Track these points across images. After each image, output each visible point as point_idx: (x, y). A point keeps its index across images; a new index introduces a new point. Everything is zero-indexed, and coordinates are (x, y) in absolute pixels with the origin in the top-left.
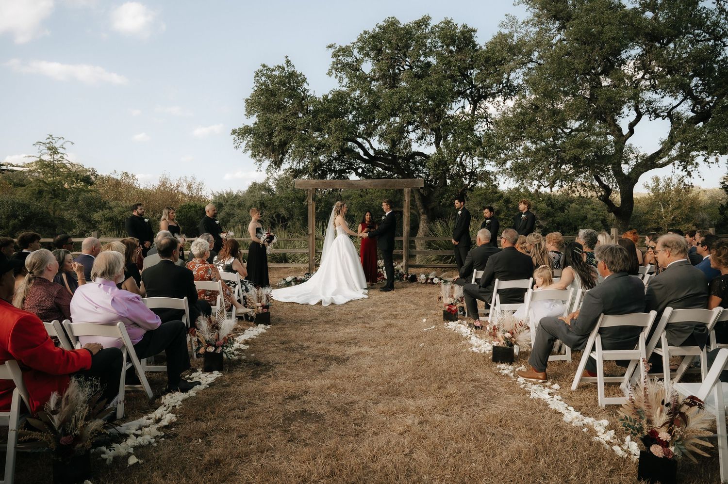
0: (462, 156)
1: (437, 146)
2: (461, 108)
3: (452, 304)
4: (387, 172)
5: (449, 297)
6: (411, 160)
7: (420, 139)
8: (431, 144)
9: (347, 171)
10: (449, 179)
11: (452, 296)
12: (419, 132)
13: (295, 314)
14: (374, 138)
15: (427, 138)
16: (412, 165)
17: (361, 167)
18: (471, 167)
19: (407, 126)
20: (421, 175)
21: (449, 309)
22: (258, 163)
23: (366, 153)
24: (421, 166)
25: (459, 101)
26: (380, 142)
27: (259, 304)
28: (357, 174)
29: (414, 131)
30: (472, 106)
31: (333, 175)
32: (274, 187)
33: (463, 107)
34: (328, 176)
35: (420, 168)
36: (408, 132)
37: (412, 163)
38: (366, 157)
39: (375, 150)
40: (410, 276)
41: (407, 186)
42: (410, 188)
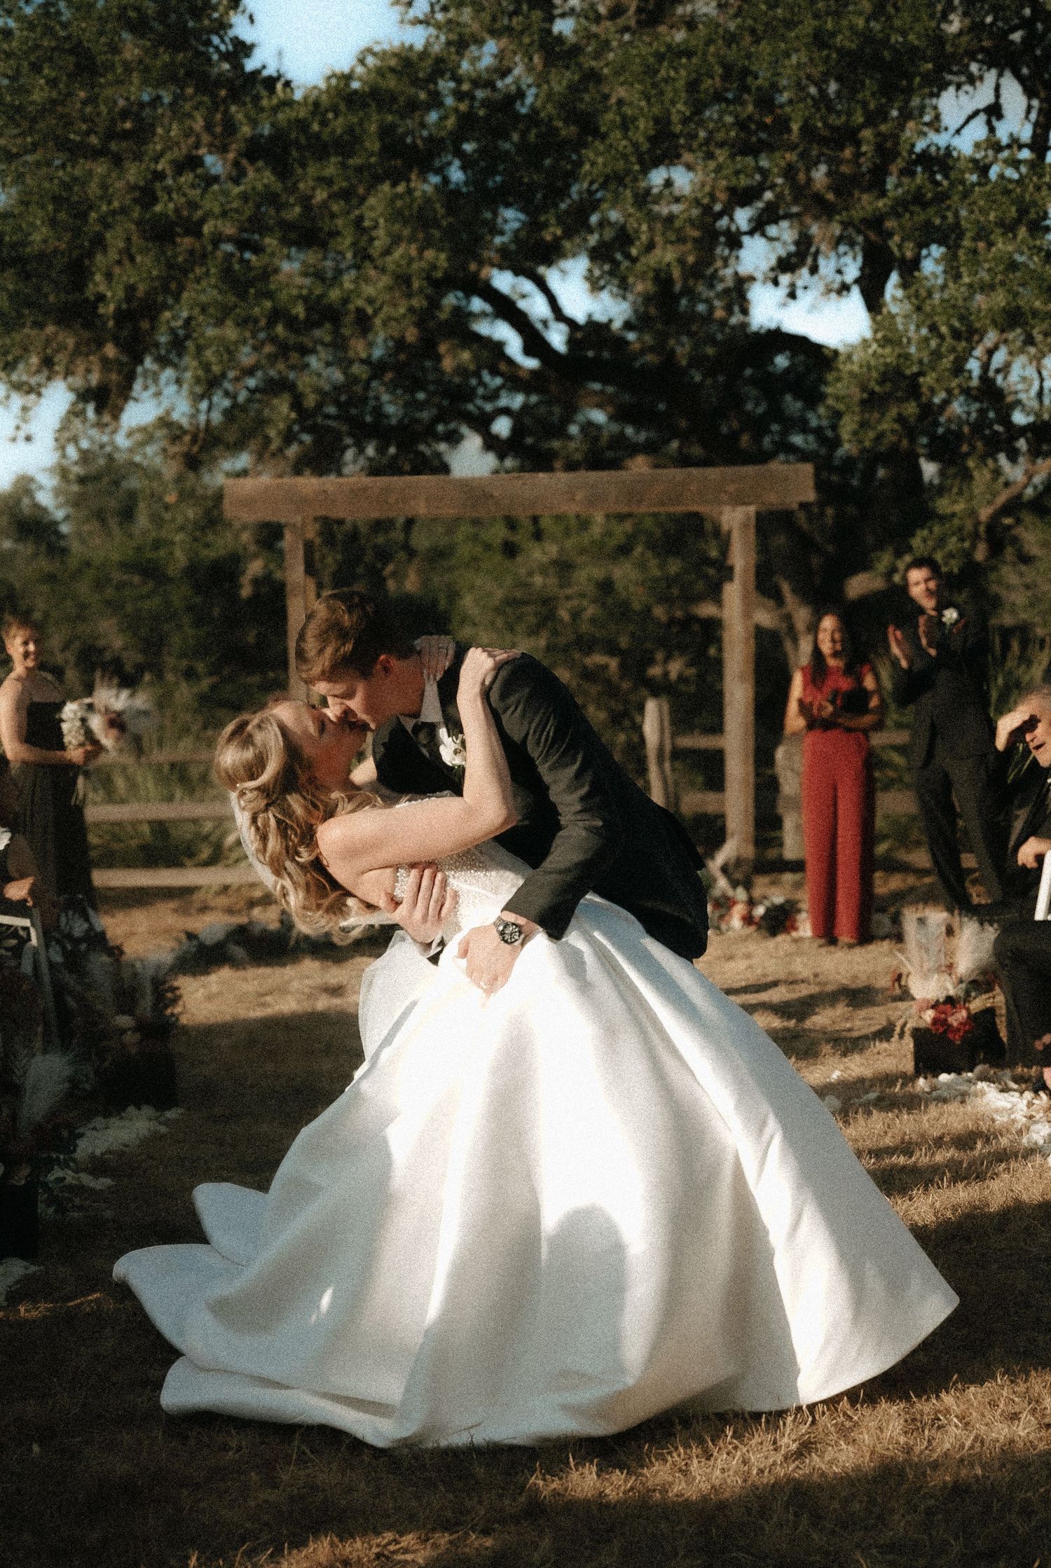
0: (991, 353)
1: (873, 302)
2: (982, 118)
3: (950, 1000)
4: (629, 431)
5: (938, 970)
6: (748, 372)
7: (786, 265)
8: (844, 288)
9: (440, 428)
10: (931, 457)
11: (950, 967)
12: (785, 232)
13: (270, 1067)
14: (567, 264)
15: (822, 262)
16: (754, 392)
17: (506, 411)
18: (1035, 404)
19: (728, 211)
20: (797, 440)
21: (935, 1021)
22: (17, 400)
23: (534, 342)
24: (797, 397)
25: (972, 80)
26: (595, 285)
27: (124, 1021)
28: (491, 443)
29: (758, 227)
30: (1035, 103)
31: (370, 451)
32: (59, 514)
33: (994, 111)
34: (349, 454)
35: (793, 405)
36: (735, 242)
37: (753, 381)
38: (531, 363)
39: (571, 323)
40: (760, 911)
41: (738, 500)
42: (752, 509)
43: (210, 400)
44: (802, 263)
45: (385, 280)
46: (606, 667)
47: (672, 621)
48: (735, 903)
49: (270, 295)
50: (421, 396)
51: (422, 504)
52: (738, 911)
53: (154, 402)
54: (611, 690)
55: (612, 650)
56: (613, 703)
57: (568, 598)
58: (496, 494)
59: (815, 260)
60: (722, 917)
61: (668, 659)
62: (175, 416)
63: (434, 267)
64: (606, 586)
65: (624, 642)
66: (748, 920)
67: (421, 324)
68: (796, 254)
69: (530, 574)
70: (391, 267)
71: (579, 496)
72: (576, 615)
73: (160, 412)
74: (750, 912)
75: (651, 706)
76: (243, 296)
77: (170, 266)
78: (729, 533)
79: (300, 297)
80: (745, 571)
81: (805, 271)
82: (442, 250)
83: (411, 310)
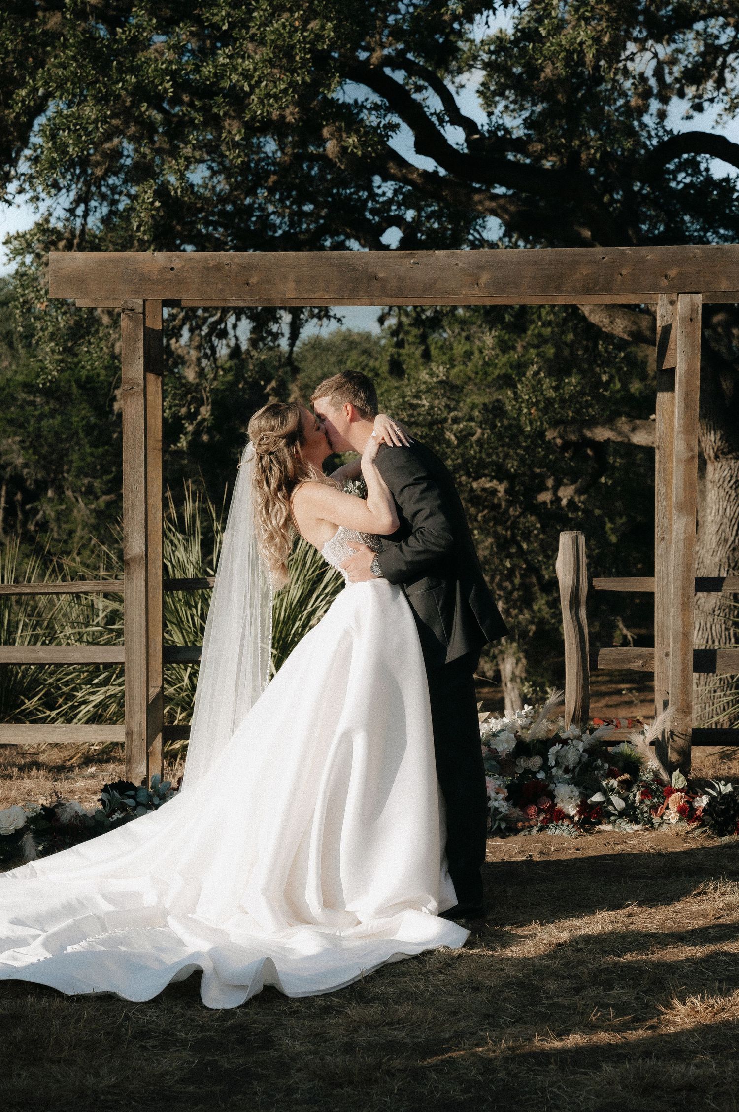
39: (469, 126)
40: (703, 802)
41: (681, 288)
42: (699, 299)
43: (86, 205)
44: (707, 77)
45: (263, 53)
46: (494, 492)
47: (566, 445)
48: (671, 792)
49: (134, 70)
50: (308, 208)
51: (291, 285)
52: (675, 800)
53: (31, 207)
54: (498, 516)
55: (500, 474)
56: (499, 529)
57: (456, 420)
58: (381, 275)
59: (721, 73)
60: (654, 808)
61: (558, 485)
62: (53, 223)
63: (319, 37)
64: (496, 410)
65: (512, 465)
66: (687, 813)
67: (302, 103)
68: (704, 64)
69: (417, 396)
70: (270, 38)
71: (484, 278)
72: (464, 437)
73: (38, 218)
74: (690, 803)
75: (565, 539)
76: (103, 68)
77: (27, 39)
78: (667, 329)
79: (166, 72)
80: (689, 374)
81: (710, 84)
82: (329, 19)
83: (292, 84)
